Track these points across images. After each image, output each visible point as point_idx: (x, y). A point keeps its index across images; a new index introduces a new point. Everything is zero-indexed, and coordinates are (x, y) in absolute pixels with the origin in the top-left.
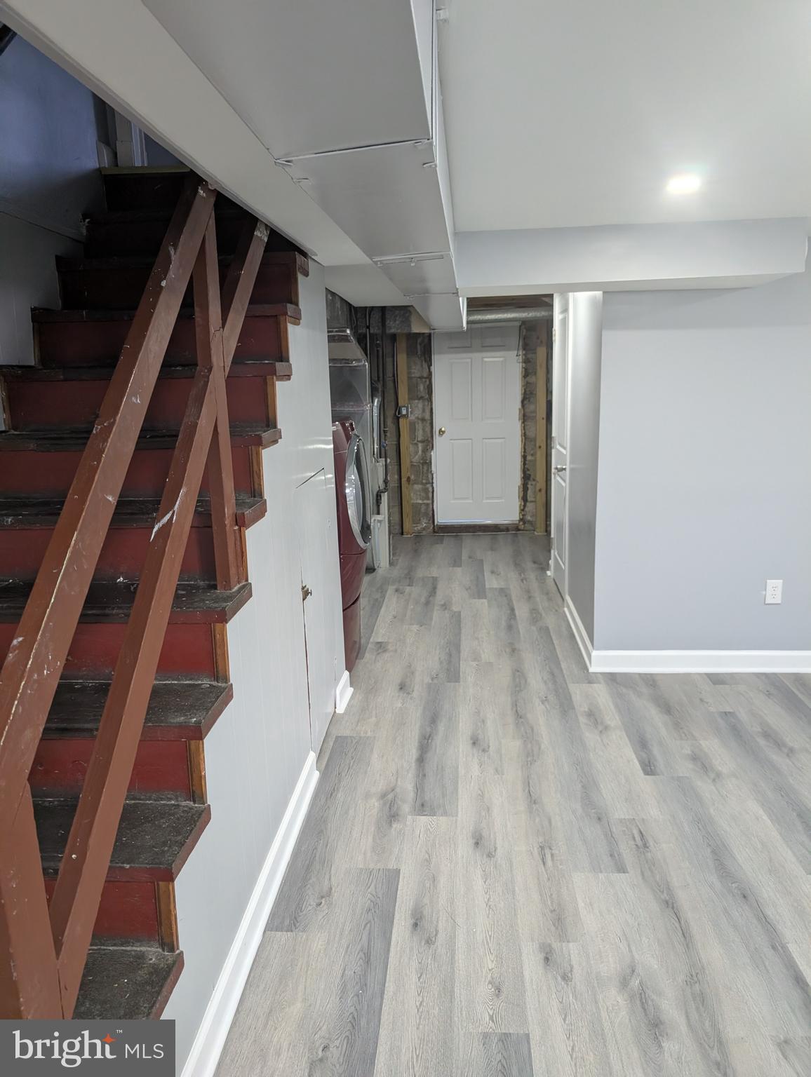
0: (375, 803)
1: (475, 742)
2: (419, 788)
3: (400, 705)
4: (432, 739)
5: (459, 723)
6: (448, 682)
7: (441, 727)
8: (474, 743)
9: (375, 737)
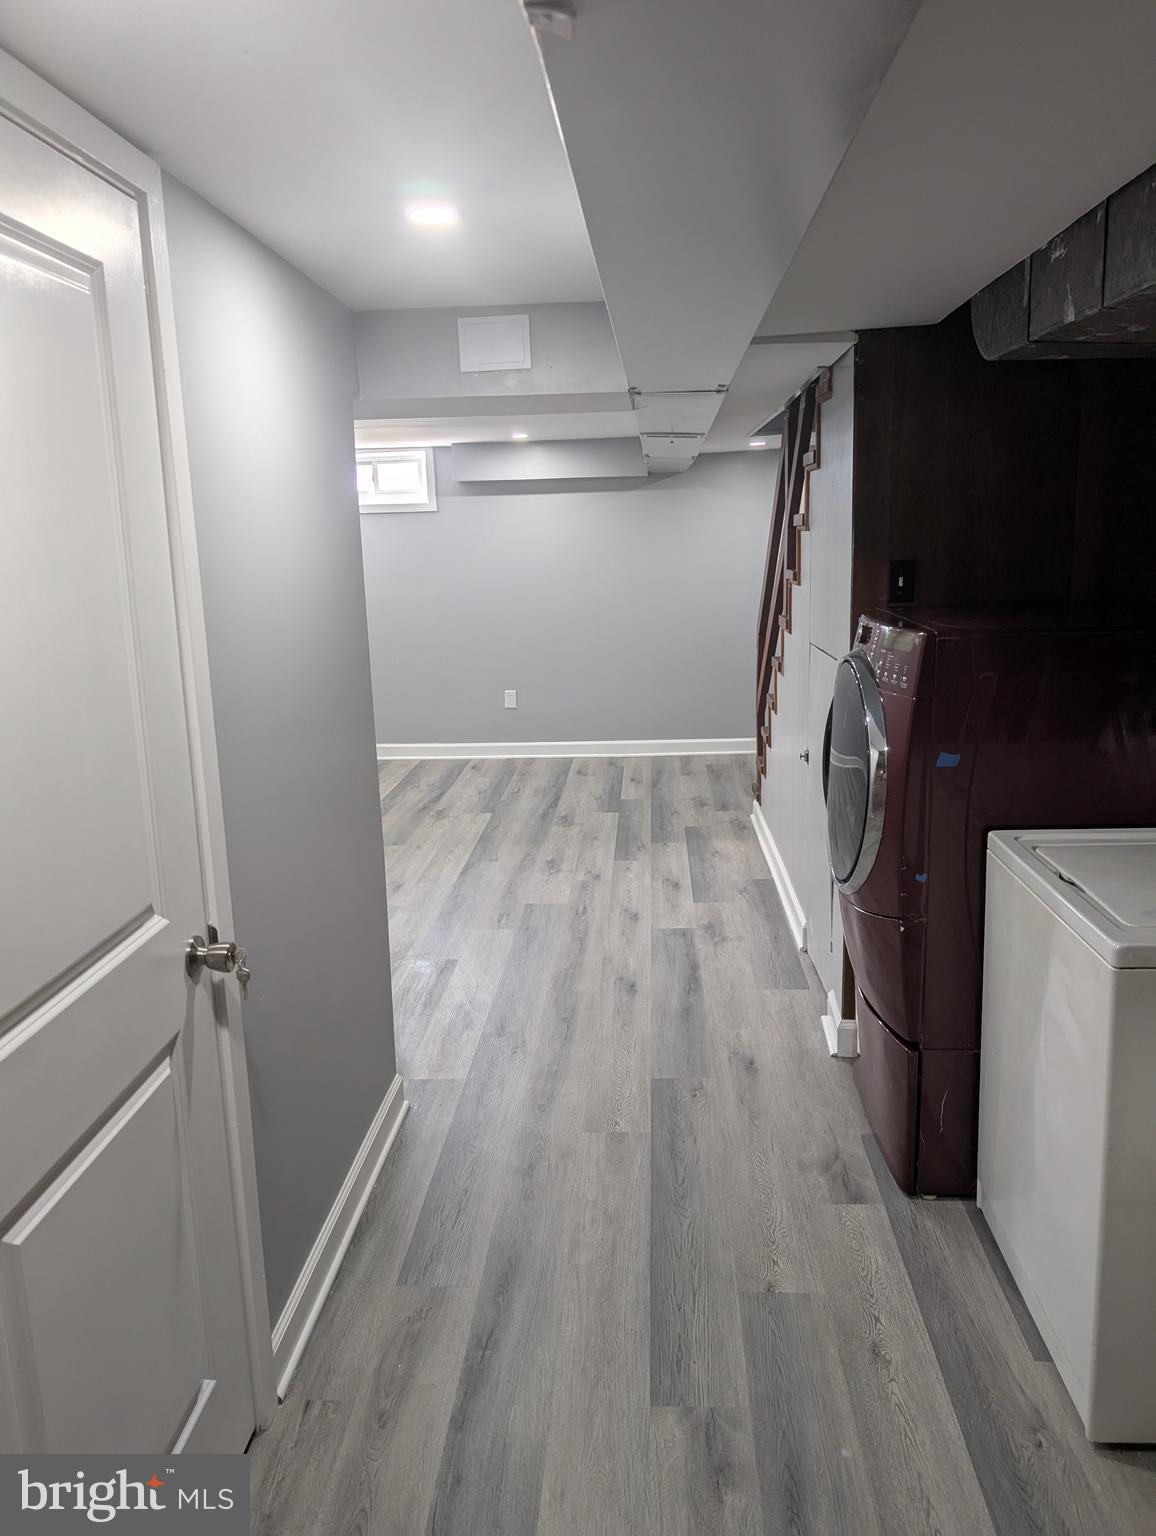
0: (729, 932)
1: (632, 988)
2: (690, 945)
3: (742, 1032)
4: (685, 989)
5: (652, 1011)
6: (673, 1081)
7: (675, 1002)
8: (633, 986)
9: (758, 988)
